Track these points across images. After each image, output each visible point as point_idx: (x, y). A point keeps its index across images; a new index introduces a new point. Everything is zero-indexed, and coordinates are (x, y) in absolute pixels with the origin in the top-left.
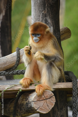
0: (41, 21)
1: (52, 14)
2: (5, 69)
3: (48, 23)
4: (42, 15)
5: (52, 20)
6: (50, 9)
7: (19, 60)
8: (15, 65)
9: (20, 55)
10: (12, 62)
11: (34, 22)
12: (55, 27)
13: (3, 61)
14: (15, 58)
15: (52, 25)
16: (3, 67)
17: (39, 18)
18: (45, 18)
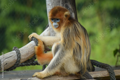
3: (69, 9)
4: (62, 1)
5: (73, 5)
17: (59, 4)
18: (66, 4)
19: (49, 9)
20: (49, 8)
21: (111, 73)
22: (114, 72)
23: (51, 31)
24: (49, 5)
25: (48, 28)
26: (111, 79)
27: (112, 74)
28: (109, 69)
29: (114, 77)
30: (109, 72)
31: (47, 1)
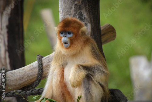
0: (74, 16)
1: (89, 5)
2: (22, 87)
3: (83, 18)
4: (74, 7)
5: (89, 13)
7: (42, 74)
8: (36, 81)
9: (43, 66)
10: (32, 76)
11: (62, 17)
12: (94, 24)
13: (18, 75)
14: (36, 71)
15: (90, 22)
16: (18, 84)
17: (71, 11)
18: (79, 11)
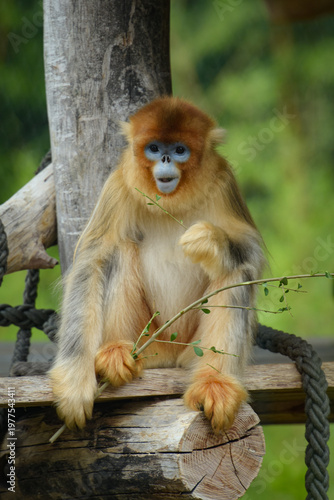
0: (110, 85)
1: (154, 48)
3: (140, 90)
4: (112, 56)
5: (157, 76)
6: (149, 26)
17: (101, 68)
18: (128, 68)
19: (56, 86)
20: (54, 81)
21: (311, 377)
22: (321, 373)
23: (60, 181)
24: (54, 68)
25: (49, 169)
26: (309, 401)
27: (313, 381)
28: (303, 356)
29: (322, 392)
30: (302, 371)
31: (50, 53)
